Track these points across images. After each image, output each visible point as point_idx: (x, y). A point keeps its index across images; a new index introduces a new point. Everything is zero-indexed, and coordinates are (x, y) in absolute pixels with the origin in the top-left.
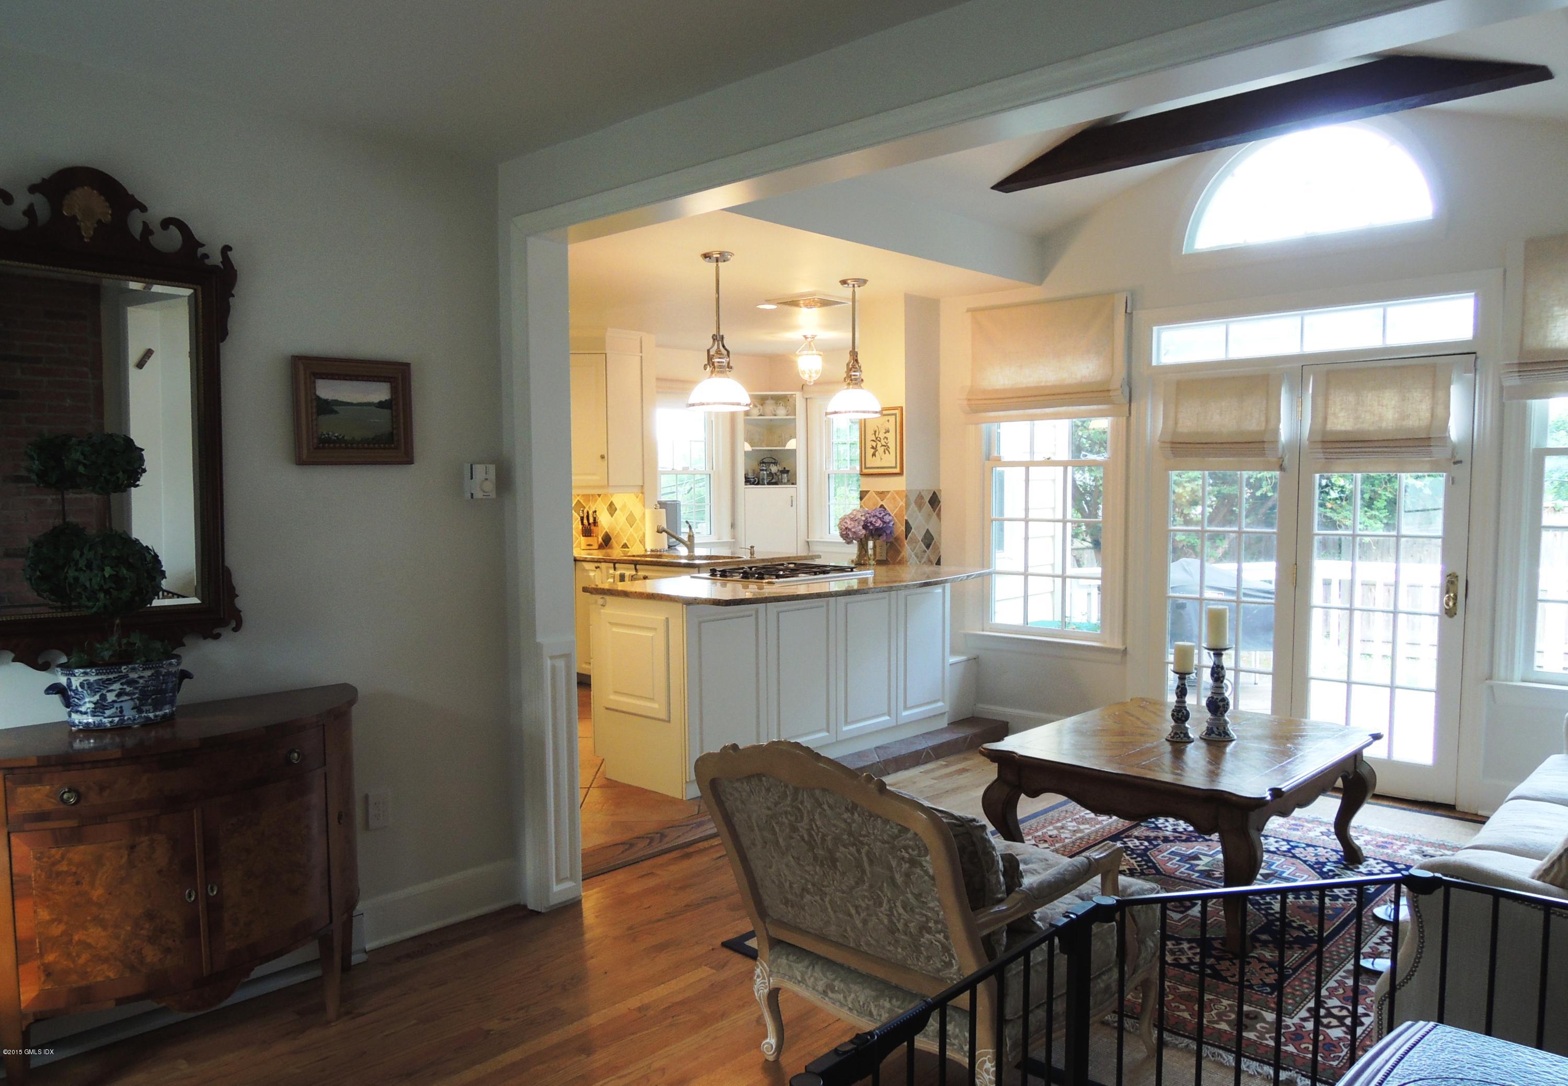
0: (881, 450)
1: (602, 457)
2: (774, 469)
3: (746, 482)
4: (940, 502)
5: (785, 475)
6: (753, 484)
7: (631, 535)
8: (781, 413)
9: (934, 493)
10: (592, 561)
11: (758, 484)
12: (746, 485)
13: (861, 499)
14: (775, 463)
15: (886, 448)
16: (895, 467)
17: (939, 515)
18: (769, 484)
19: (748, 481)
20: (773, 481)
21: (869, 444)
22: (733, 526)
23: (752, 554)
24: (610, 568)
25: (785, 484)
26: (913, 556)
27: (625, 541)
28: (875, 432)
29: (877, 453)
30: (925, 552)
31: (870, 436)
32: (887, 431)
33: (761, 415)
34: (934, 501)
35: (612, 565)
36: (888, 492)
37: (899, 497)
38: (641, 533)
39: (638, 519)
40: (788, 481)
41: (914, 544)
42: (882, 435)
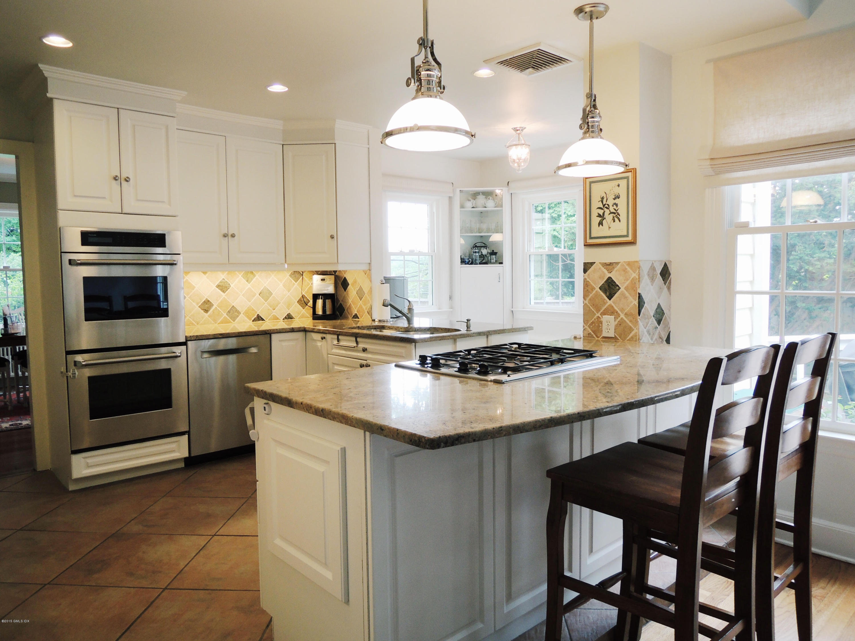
0: (609, 218)
1: (332, 237)
2: (484, 251)
3: (461, 262)
4: (670, 274)
5: (494, 256)
6: (468, 264)
7: (361, 306)
8: (490, 204)
9: (665, 265)
10: (319, 332)
11: (472, 264)
12: (461, 264)
13: (585, 271)
14: (485, 247)
15: (616, 215)
16: (627, 236)
17: (669, 288)
18: (480, 264)
19: (463, 261)
20: (484, 261)
21: (595, 212)
22: (450, 298)
23: (468, 327)
24: (334, 339)
25: (493, 263)
26: (646, 333)
27: (356, 312)
28: (603, 198)
29: (604, 222)
30: (656, 328)
31: (596, 203)
32: (617, 197)
33: (473, 207)
34: (665, 273)
35: (336, 337)
36: (617, 263)
37: (631, 269)
38: (369, 305)
39: (366, 293)
40: (496, 261)
41: (647, 320)
42: (611, 202)
